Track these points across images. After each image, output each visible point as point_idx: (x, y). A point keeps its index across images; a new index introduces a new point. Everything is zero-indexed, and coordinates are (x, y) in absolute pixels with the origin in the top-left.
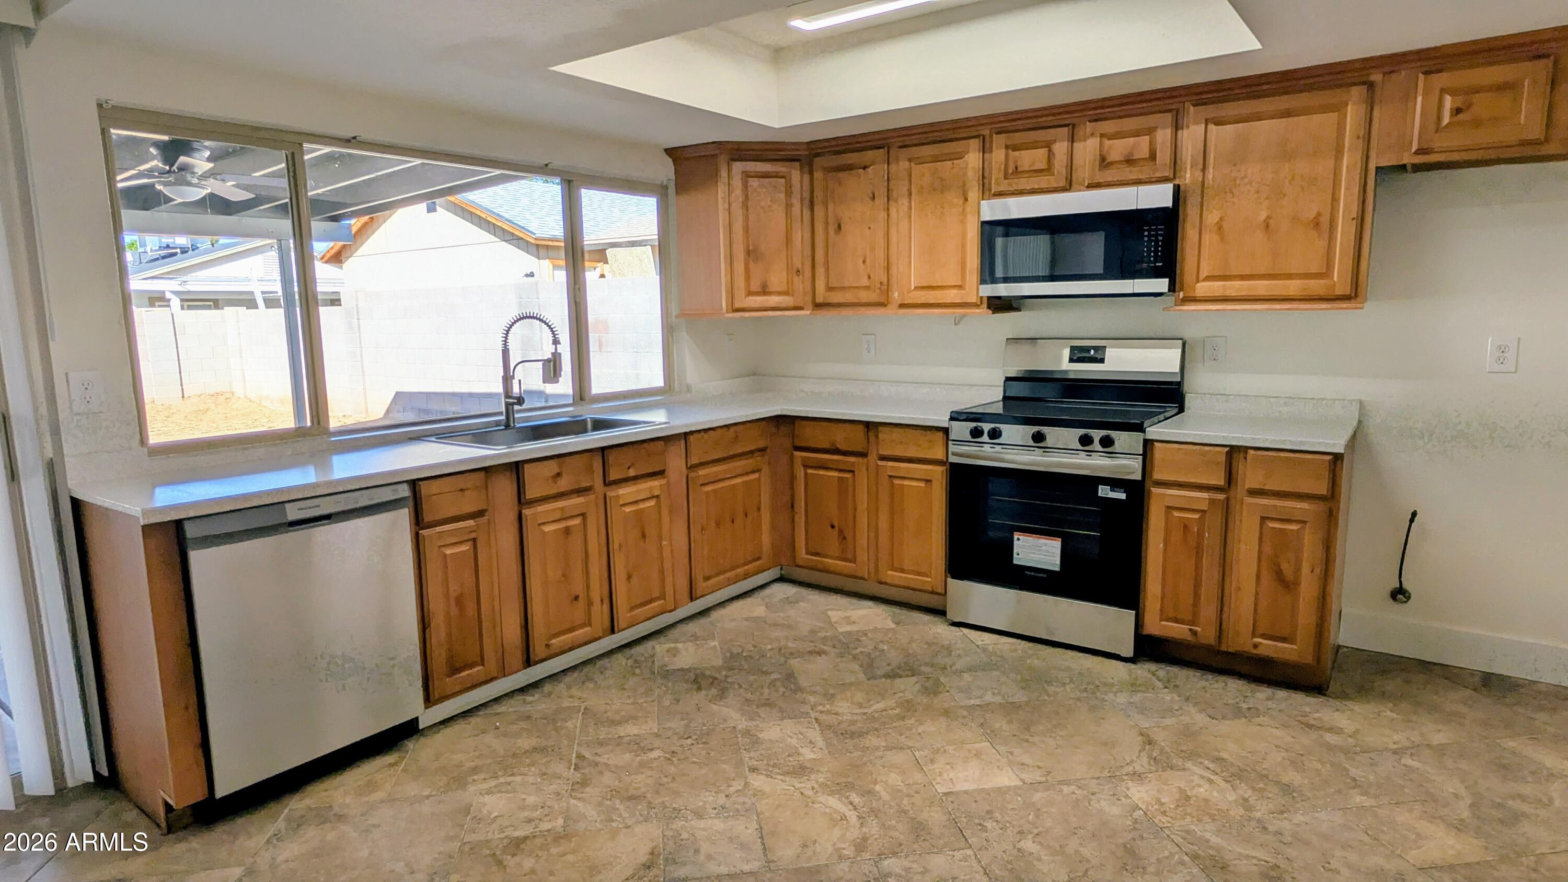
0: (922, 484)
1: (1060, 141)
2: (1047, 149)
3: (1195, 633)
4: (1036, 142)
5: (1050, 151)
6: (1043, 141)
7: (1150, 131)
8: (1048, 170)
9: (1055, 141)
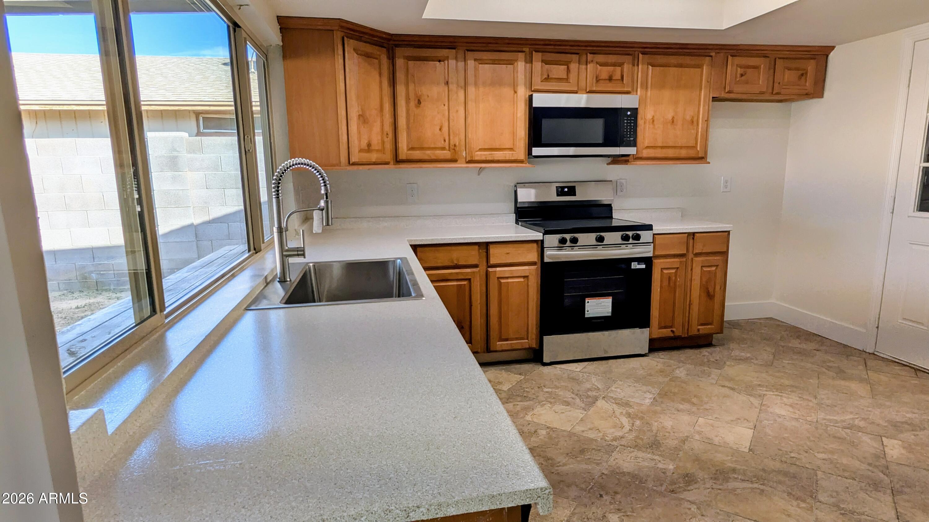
0: (522, 280)
1: (574, 63)
2: (566, 67)
3: (673, 331)
4: (560, 61)
5: (568, 68)
6: (564, 61)
7: (621, 65)
8: (567, 80)
9: (570, 62)
